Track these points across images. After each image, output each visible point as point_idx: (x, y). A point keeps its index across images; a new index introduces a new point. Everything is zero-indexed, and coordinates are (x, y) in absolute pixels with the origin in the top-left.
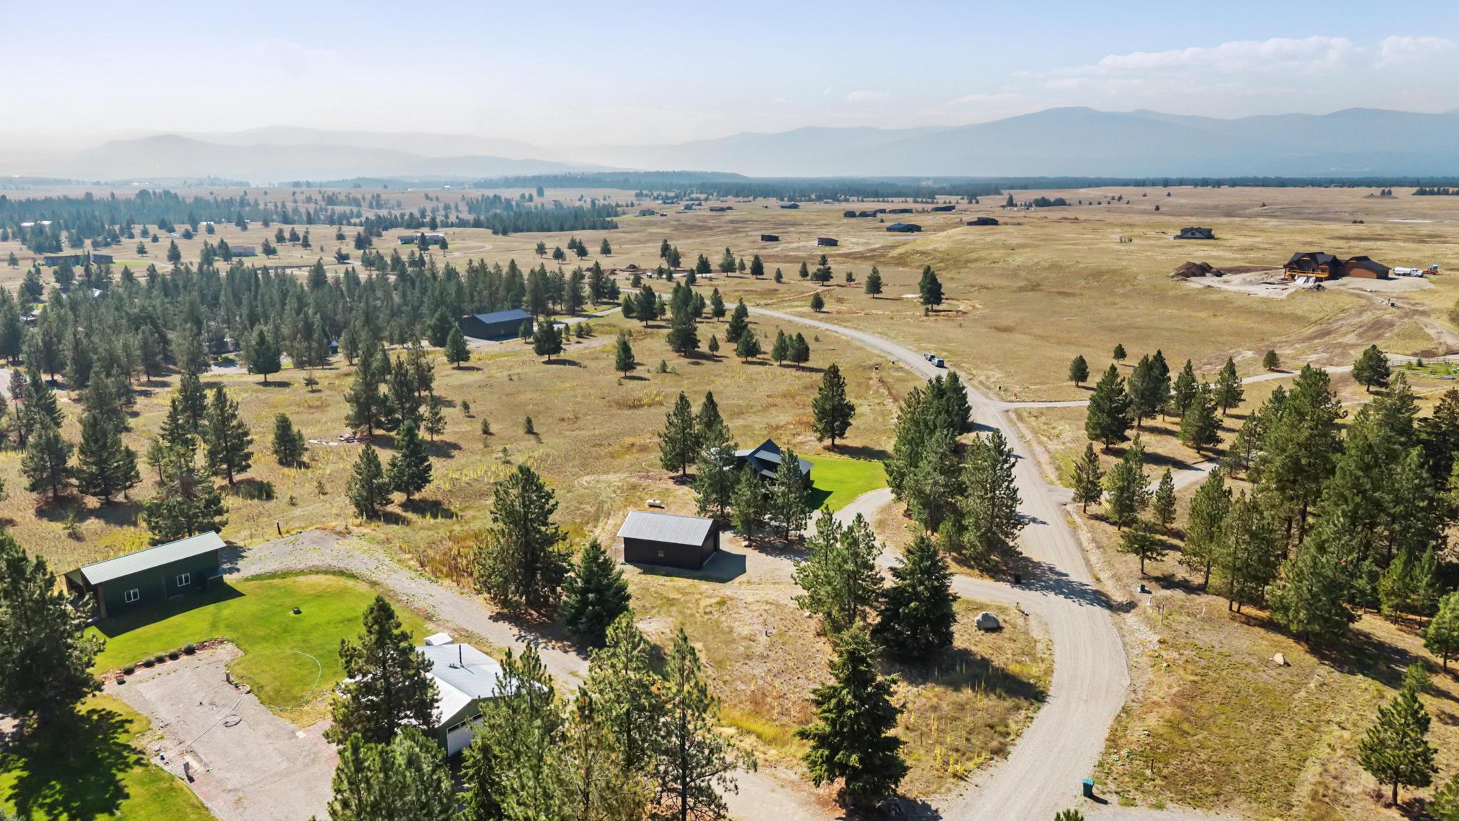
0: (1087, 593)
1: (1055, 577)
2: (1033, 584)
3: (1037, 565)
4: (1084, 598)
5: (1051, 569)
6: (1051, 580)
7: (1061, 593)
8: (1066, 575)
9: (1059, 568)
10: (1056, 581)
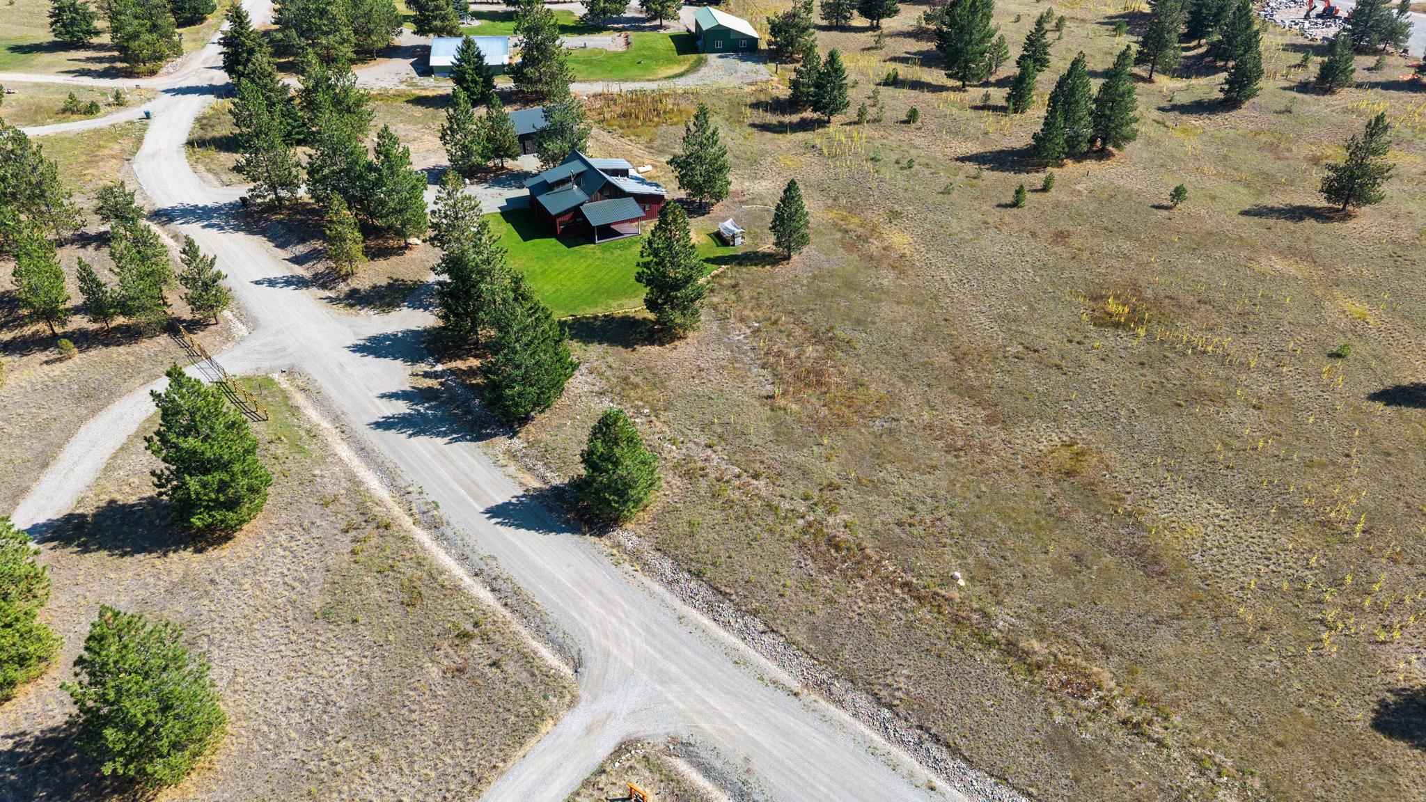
0: (179, 216)
1: (214, 221)
2: (230, 209)
3: (237, 229)
4: (181, 210)
5: (222, 228)
6: (217, 218)
7: (202, 209)
8: (204, 227)
9: (214, 231)
10: (212, 218)
